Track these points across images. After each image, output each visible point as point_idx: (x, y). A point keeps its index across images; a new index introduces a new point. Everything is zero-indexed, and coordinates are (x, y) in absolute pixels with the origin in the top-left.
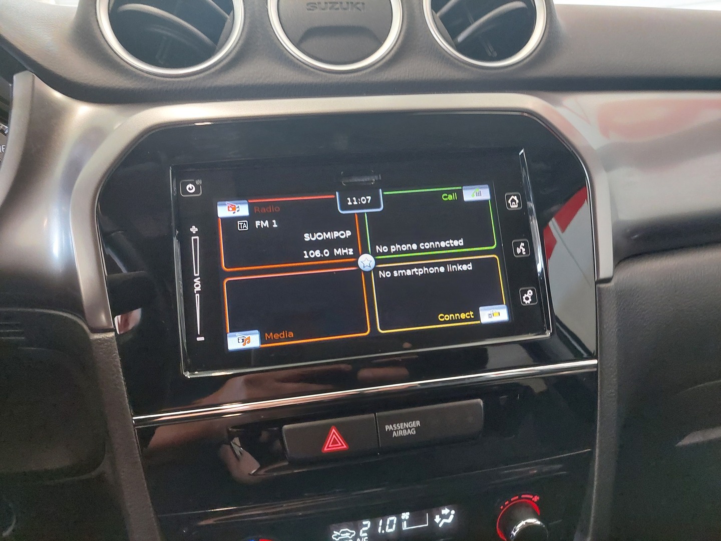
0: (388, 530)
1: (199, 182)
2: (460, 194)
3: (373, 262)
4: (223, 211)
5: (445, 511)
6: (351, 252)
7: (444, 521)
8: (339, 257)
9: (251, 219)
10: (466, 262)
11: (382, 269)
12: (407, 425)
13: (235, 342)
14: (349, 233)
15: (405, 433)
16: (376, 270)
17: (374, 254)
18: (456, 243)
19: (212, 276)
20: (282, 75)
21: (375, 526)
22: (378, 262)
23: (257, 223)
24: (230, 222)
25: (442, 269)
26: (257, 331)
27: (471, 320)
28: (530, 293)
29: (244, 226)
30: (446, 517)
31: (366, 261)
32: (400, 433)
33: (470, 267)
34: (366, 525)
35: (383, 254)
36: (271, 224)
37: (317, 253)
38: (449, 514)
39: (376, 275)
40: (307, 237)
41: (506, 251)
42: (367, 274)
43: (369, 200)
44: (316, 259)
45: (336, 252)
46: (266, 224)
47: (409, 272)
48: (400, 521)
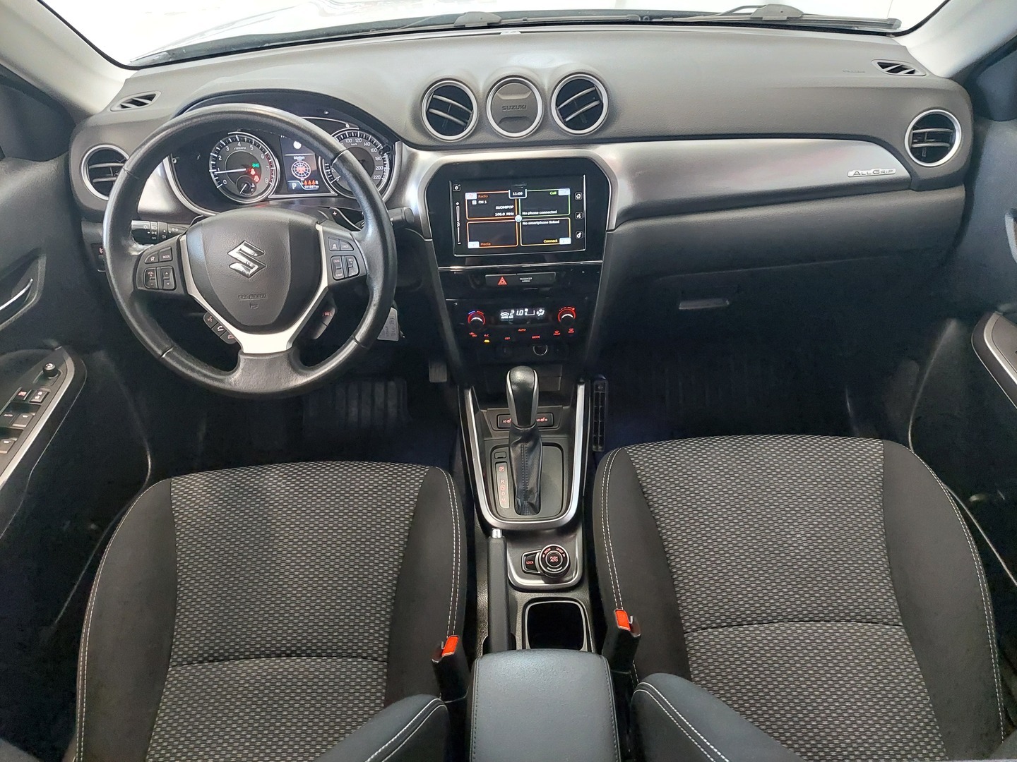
0: (520, 314)
1: (459, 185)
2: (557, 191)
3: (521, 219)
4: (468, 196)
5: (541, 310)
6: (512, 214)
7: (540, 314)
8: (508, 216)
9: (477, 200)
10: (557, 220)
11: (524, 221)
12: (527, 279)
13: (471, 245)
14: (512, 207)
15: (527, 281)
16: (522, 222)
17: (522, 215)
18: (554, 212)
19: (463, 222)
20: (491, 138)
21: (516, 312)
22: (523, 218)
23: (479, 202)
24: (470, 201)
25: (547, 222)
26: (479, 242)
27: (556, 243)
28: (580, 234)
29: (474, 203)
31: (518, 218)
32: (525, 281)
33: (558, 222)
34: (512, 312)
35: (525, 215)
37: (500, 214)
38: (542, 312)
39: (522, 224)
40: (497, 208)
41: (573, 216)
42: (518, 223)
43: (521, 193)
44: (499, 216)
45: (507, 214)
46: (483, 202)
47: (534, 223)
48: (524, 312)
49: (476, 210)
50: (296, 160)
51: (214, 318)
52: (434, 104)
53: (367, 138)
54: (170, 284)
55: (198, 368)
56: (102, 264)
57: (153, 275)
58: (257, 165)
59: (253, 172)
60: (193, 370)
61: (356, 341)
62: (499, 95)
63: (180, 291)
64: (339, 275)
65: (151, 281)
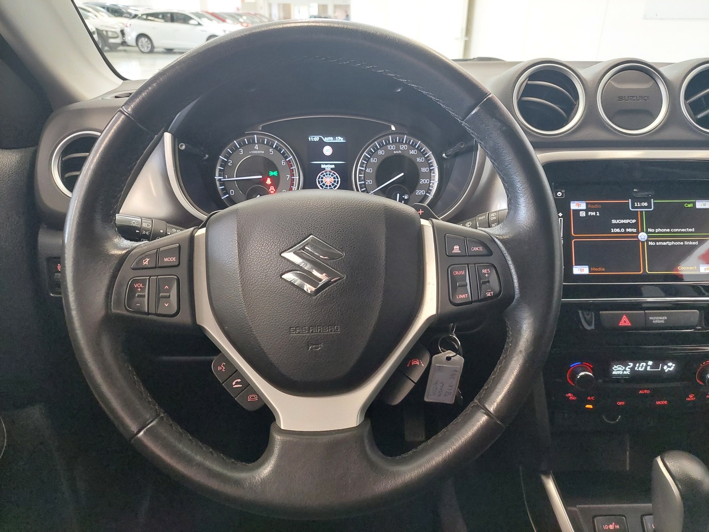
0: (640, 369)
1: (563, 191)
2: (694, 204)
3: (646, 237)
4: (574, 206)
5: (670, 364)
6: (635, 230)
7: (669, 369)
8: (629, 233)
9: (587, 211)
10: (695, 241)
11: (651, 241)
12: (660, 318)
13: (577, 270)
14: (634, 221)
15: (659, 322)
16: (647, 241)
17: (647, 232)
18: (690, 230)
19: (567, 237)
20: (603, 135)
21: (635, 366)
22: (649, 237)
23: (589, 213)
24: (577, 212)
25: (682, 243)
26: (587, 266)
27: (695, 271)
29: (583, 214)
30: (670, 367)
31: (643, 236)
32: (657, 322)
33: (697, 243)
34: (630, 365)
35: (652, 233)
36: (596, 214)
37: (618, 230)
38: (672, 366)
39: (647, 244)
40: (614, 221)
42: (643, 242)
43: (646, 204)
44: (617, 233)
45: (627, 230)
46: (594, 214)
47: (665, 244)
48: (647, 365)
49: (585, 224)
50: (324, 169)
51: (229, 363)
52: (529, 90)
53: (413, 146)
54: (170, 305)
55: (198, 458)
56: (58, 285)
57: (143, 289)
58: (275, 173)
59: (269, 181)
60: (189, 461)
61: (487, 413)
62: (613, 83)
63: (184, 318)
64: (462, 297)
65: (137, 299)
